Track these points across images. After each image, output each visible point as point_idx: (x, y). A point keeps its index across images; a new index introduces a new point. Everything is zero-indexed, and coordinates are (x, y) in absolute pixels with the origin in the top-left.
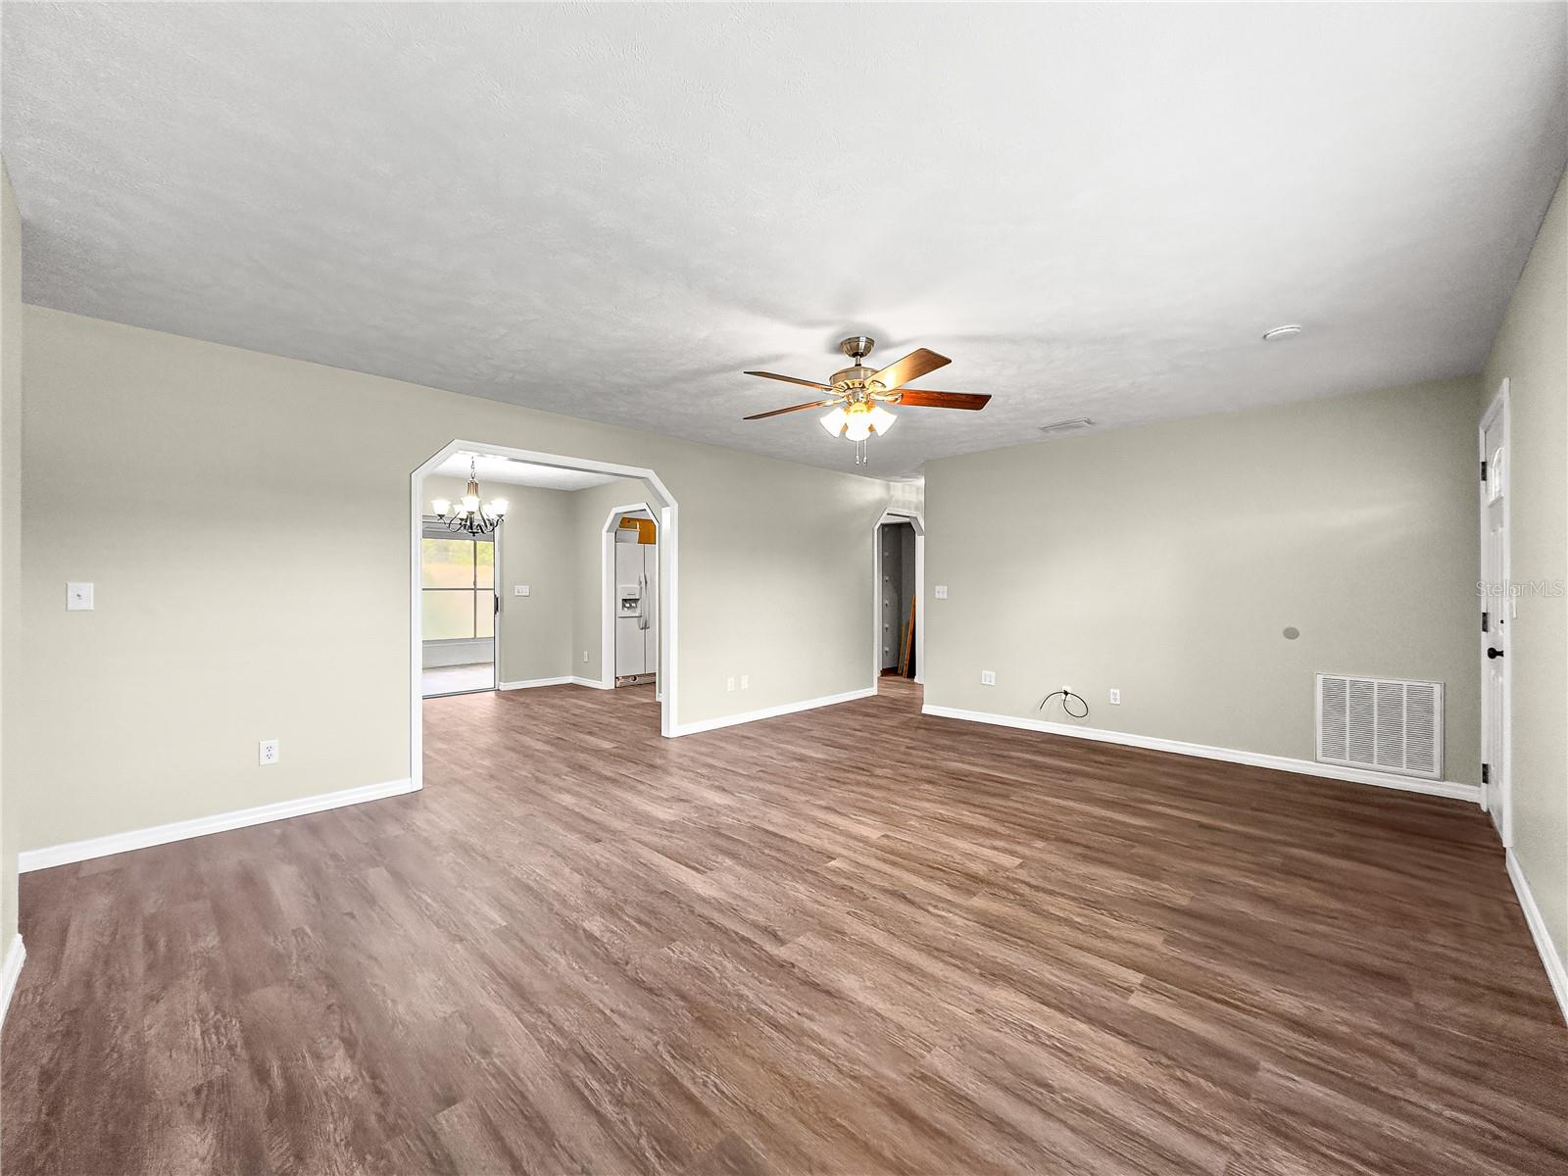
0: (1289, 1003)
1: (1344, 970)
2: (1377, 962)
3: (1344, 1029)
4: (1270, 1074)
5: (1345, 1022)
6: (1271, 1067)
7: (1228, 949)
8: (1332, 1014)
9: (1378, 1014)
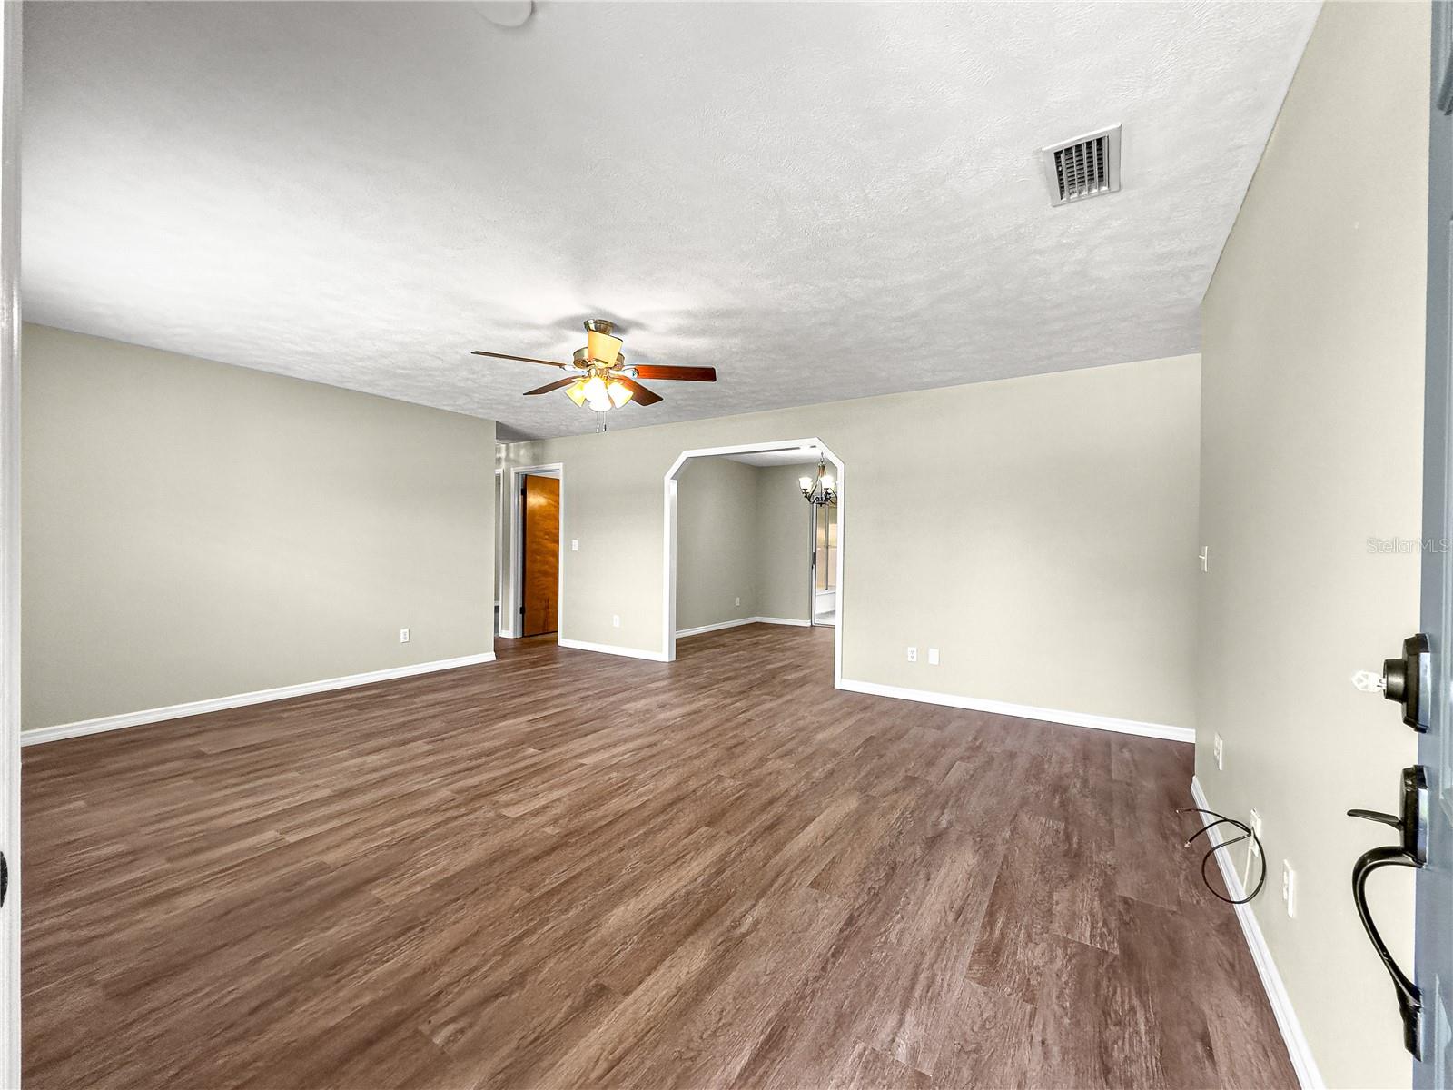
0: (192, 900)
1: (181, 959)
2: (163, 994)
3: (141, 915)
4: (160, 865)
5: (140, 921)
6: (163, 867)
7: (282, 895)
8: (157, 918)
9: (120, 947)
